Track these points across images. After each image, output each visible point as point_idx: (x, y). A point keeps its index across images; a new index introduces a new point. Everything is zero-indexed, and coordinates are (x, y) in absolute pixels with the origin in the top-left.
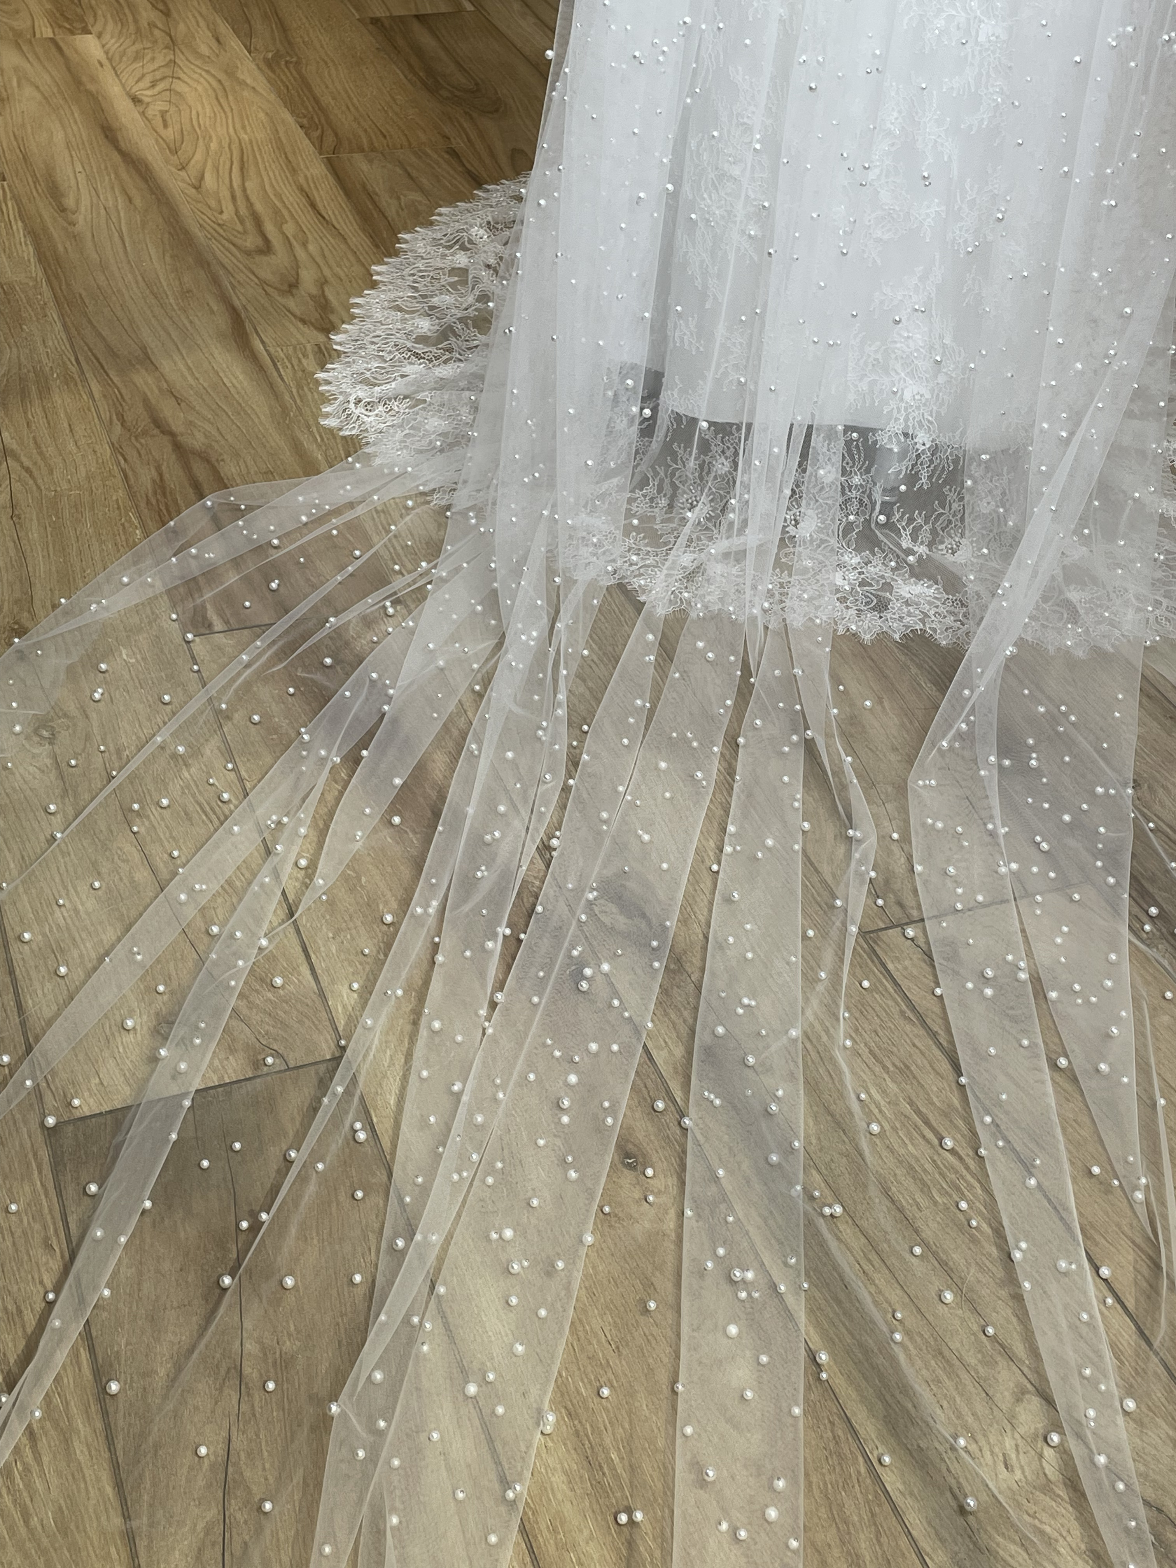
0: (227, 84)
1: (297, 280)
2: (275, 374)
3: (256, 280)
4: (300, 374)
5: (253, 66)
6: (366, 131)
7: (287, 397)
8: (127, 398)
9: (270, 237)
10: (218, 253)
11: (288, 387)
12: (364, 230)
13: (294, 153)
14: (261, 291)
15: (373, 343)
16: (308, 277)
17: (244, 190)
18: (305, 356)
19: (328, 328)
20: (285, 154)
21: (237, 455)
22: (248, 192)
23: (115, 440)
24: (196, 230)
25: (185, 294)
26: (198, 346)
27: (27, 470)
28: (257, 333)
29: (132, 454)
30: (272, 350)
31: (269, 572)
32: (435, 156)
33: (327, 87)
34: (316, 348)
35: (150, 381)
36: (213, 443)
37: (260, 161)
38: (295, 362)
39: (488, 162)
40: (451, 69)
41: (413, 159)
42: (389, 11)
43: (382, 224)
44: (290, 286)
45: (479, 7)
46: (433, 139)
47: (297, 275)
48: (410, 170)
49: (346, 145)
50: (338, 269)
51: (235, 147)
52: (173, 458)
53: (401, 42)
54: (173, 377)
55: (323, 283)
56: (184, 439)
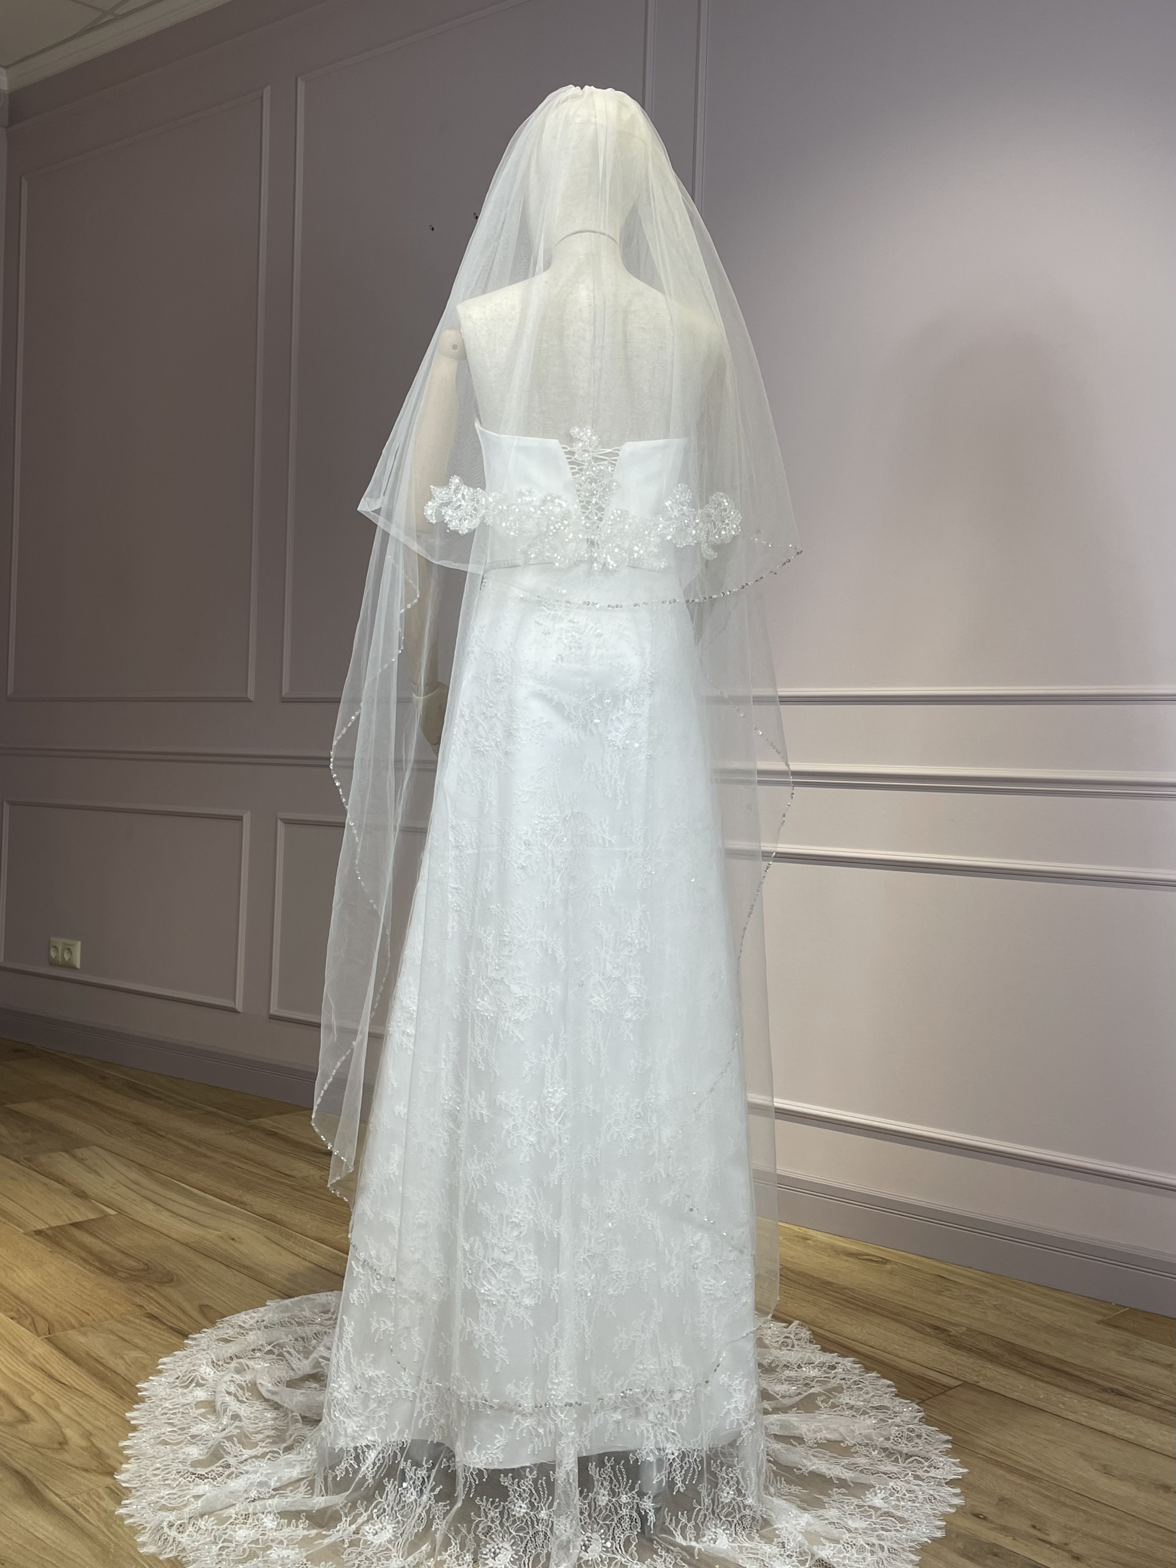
1: (64, 1437)
2: (81, 1520)
3: (28, 1445)
4: (103, 1515)
6: (69, 1312)
7: (101, 1537)
9: (24, 1408)
11: (98, 1527)
12: (105, 1388)
13: (15, 1339)
14: (36, 1453)
15: (155, 1475)
16: (71, 1433)
18: (101, 1498)
19: (111, 1472)
20: (7, 1341)
28: (48, 1488)
30: (69, 1500)
32: (137, 1321)
33: (20, 1285)
34: (108, 1491)
38: (94, 1505)
39: (184, 1318)
40: (119, 1257)
41: (121, 1326)
42: (47, 1224)
43: (119, 1381)
44: (60, 1444)
45: (120, 1211)
46: (129, 1309)
47: (63, 1433)
48: (122, 1335)
49: (57, 1325)
50: (97, 1422)
53: (68, 1244)
55: (88, 1436)
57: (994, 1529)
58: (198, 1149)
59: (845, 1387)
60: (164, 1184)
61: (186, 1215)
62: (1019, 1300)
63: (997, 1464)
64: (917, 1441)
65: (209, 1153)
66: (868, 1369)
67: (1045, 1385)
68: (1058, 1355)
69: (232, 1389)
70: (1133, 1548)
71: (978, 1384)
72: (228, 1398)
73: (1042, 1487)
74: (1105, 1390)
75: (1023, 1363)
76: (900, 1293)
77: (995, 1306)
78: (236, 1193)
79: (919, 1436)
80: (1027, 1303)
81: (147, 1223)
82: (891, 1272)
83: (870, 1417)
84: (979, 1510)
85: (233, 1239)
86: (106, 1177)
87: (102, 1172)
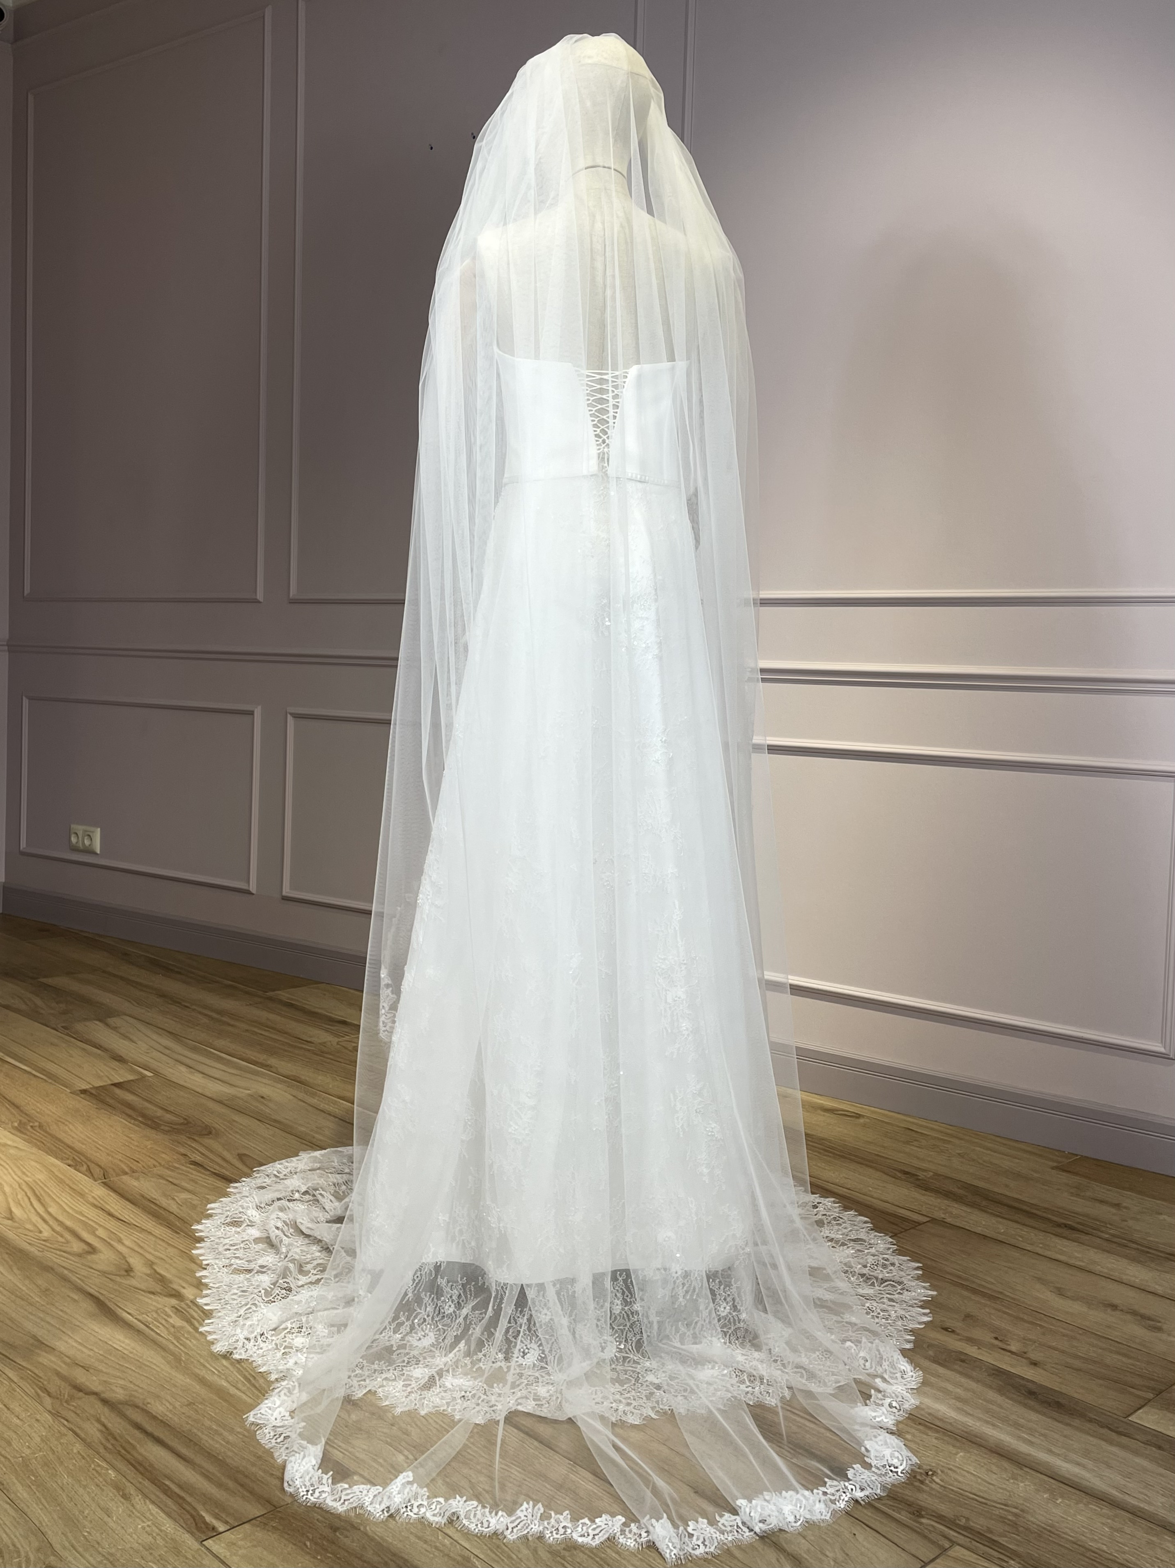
1: (129, 1265)
2: (152, 1333)
3: (97, 1273)
4: (172, 1330)
5: (7, 1134)
6: (120, 1160)
7: (171, 1347)
8: (41, 1375)
9: (90, 1241)
10: (55, 1260)
11: (168, 1340)
12: (161, 1224)
13: (74, 1183)
14: (105, 1279)
16: (136, 1262)
17: (50, 1214)
18: (168, 1316)
20: (68, 1185)
21: (157, 1397)
22: (55, 1214)
23: (49, 1407)
24: (29, 1247)
25: (45, 1292)
26: (78, 1326)
28: (120, 1308)
29: (71, 1416)
30: (140, 1317)
32: (184, 1168)
33: (73, 1137)
34: (173, 1309)
35: (53, 1359)
36: (133, 1393)
37: (50, 1193)
38: (163, 1322)
39: (225, 1164)
40: (160, 1113)
41: (169, 1173)
42: (90, 1084)
43: (172, 1218)
44: (126, 1271)
45: (156, 1073)
46: (175, 1157)
47: (128, 1263)
48: (171, 1180)
49: (111, 1171)
50: (156, 1253)
51: (24, 1187)
52: (106, 1410)
53: (111, 1101)
54: (71, 1353)
55: (151, 1264)
56: (107, 1395)
57: (960, 1340)
58: (224, 1019)
59: (825, 1222)
60: (194, 1049)
61: (217, 1076)
62: (982, 1150)
63: (963, 1286)
64: (892, 1268)
65: (232, 1022)
66: (846, 1208)
67: (1005, 1221)
68: (1017, 1196)
70: (1083, 1356)
71: (945, 1220)
73: (1003, 1306)
74: (1059, 1225)
75: (984, 1203)
76: (872, 1143)
77: (959, 1154)
78: (262, 1057)
79: (893, 1264)
80: (989, 1152)
81: (181, 1083)
82: (864, 1125)
83: (848, 1247)
84: (948, 1325)
85: (262, 1097)
86: (139, 1043)
87: (135, 1039)
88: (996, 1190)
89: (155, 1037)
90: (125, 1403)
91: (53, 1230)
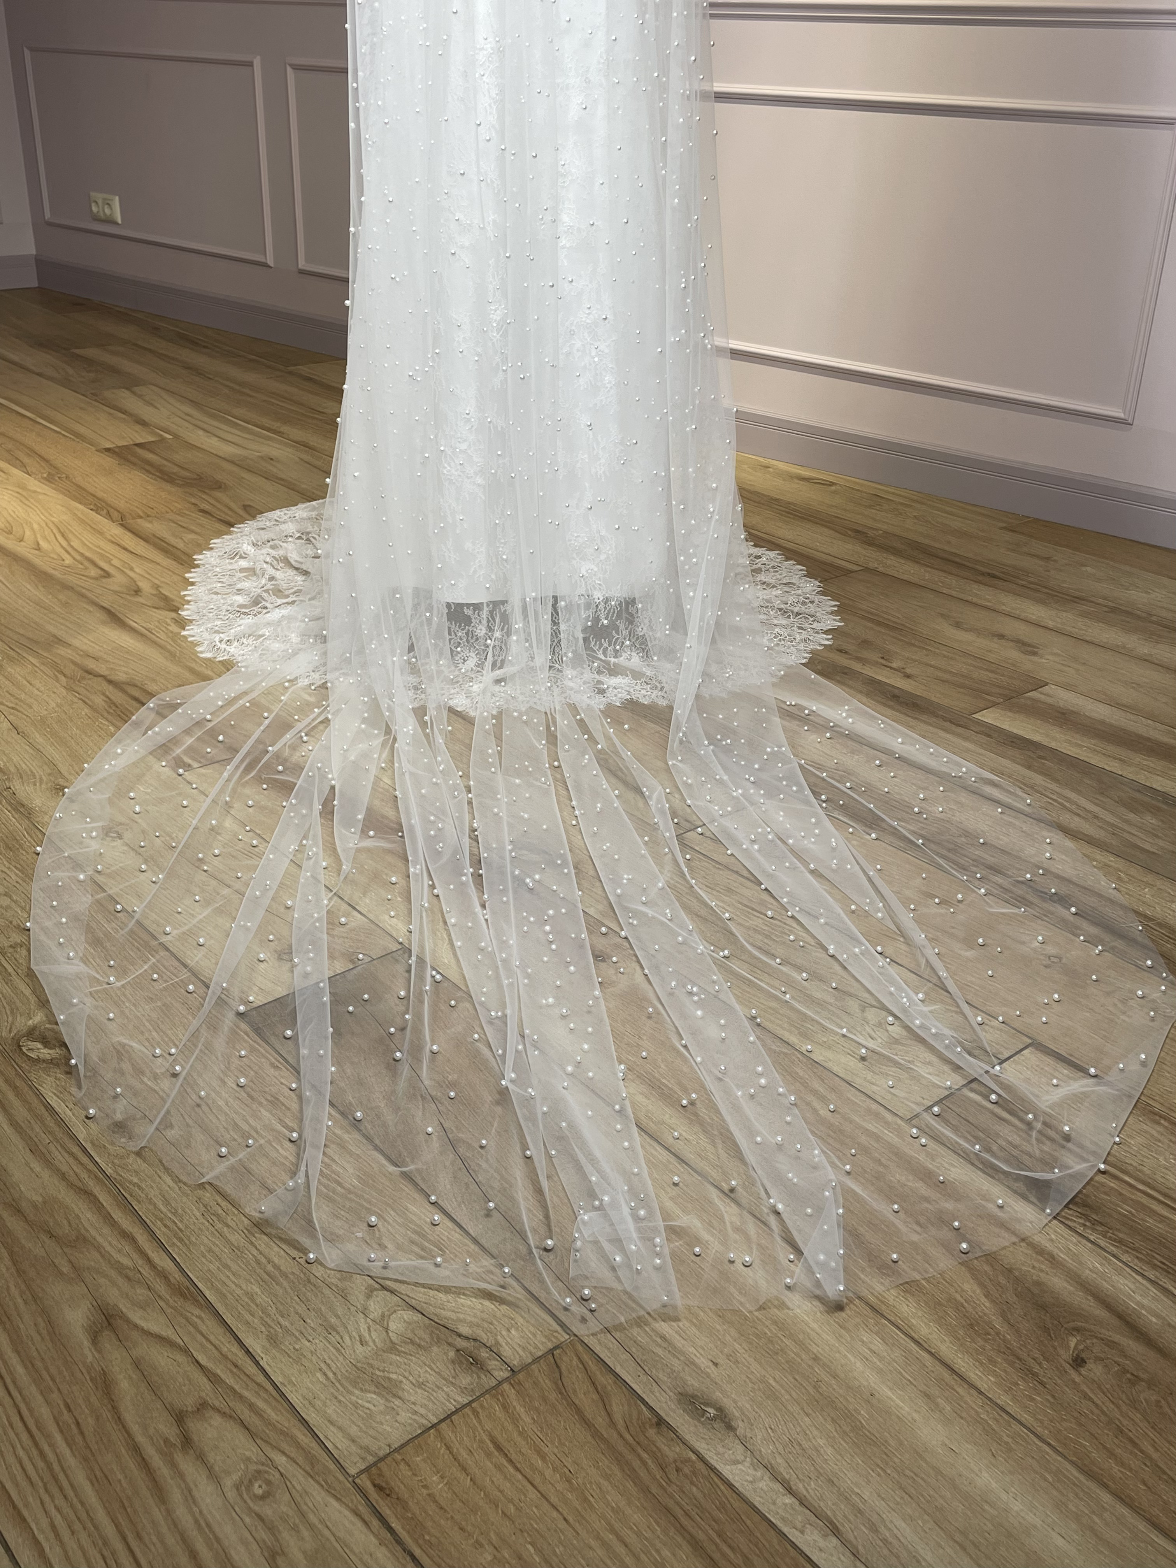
0: (24, 493)
1: (138, 588)
2: (154, 636)
3: (110, 591)
4: (171, 635)
5: (36, 482)
6: (137, 507)
7: (169, 647)
8: (59, 662)
9: (106, 569)
10: (74, 581)
11: (168, 642)
12: (168, 558)
13: (95, 524)
14: (117, 596)
16: (144, 585)
17: (72, 547)
18: (168, 625)
19: (176, 610)
20: (87, 524)
21: (154, 680)
22: (76, 547)
23: (65, 684)
24: (53, 572)
25: (65, 605)
27: (13, 708)
28: (126, 617)
29: (81, 690)
30: (145, 625)
31: (213, 733)
32: (193, 515)
33: (96, 487)
34: (173, 620)
35: (69, 651)
36: (134, 677)
37: (73, 530)
38: (164, 629)
39: (230, 513)
40: (176, 469)
41: (179, 518)
42: (114, 443)
43: (179, 554)
44: (136, 592)
45: (176, 437)
46: (186, 506)
47: (136, 585)
48: (181, 524)
49: (128, 515)
50: (163, 579)
51: (51, 525)
52: (111, 687)
53: (133, 459)
54: (84, 647)
55: (157, 587)
56: (112, 678)
57: (850, 659)
58: (242, 389)
60: (213, 416)
61: (231, 440)
62: (939, 513)
64: (810, 605)
65: (251, 393)
67: (934, 570)
68: (954, 550)
69: (268, 559)
71: (877, 570)
72: (265, 565)
74: (983, 574)
75: (920, 556)
76: (834, 506)
77: (915, 516)
78: (276, 425)
79: (812, 602)
80: (945, 515)
81: (198, 445)
82: (835, 492)
84: (843, 648)
85: (272, 459)
86: (162, 409)
87: (158, 406)
88: (937, 545)
89: (178, 405)
90: (128, 684)
91: (74, 559)
